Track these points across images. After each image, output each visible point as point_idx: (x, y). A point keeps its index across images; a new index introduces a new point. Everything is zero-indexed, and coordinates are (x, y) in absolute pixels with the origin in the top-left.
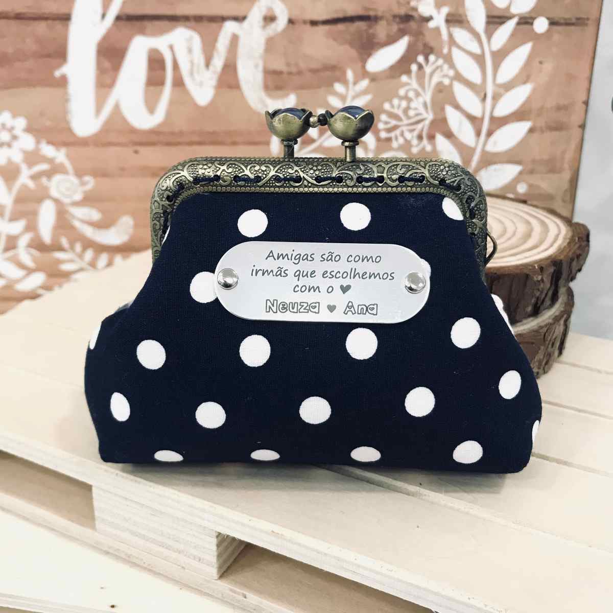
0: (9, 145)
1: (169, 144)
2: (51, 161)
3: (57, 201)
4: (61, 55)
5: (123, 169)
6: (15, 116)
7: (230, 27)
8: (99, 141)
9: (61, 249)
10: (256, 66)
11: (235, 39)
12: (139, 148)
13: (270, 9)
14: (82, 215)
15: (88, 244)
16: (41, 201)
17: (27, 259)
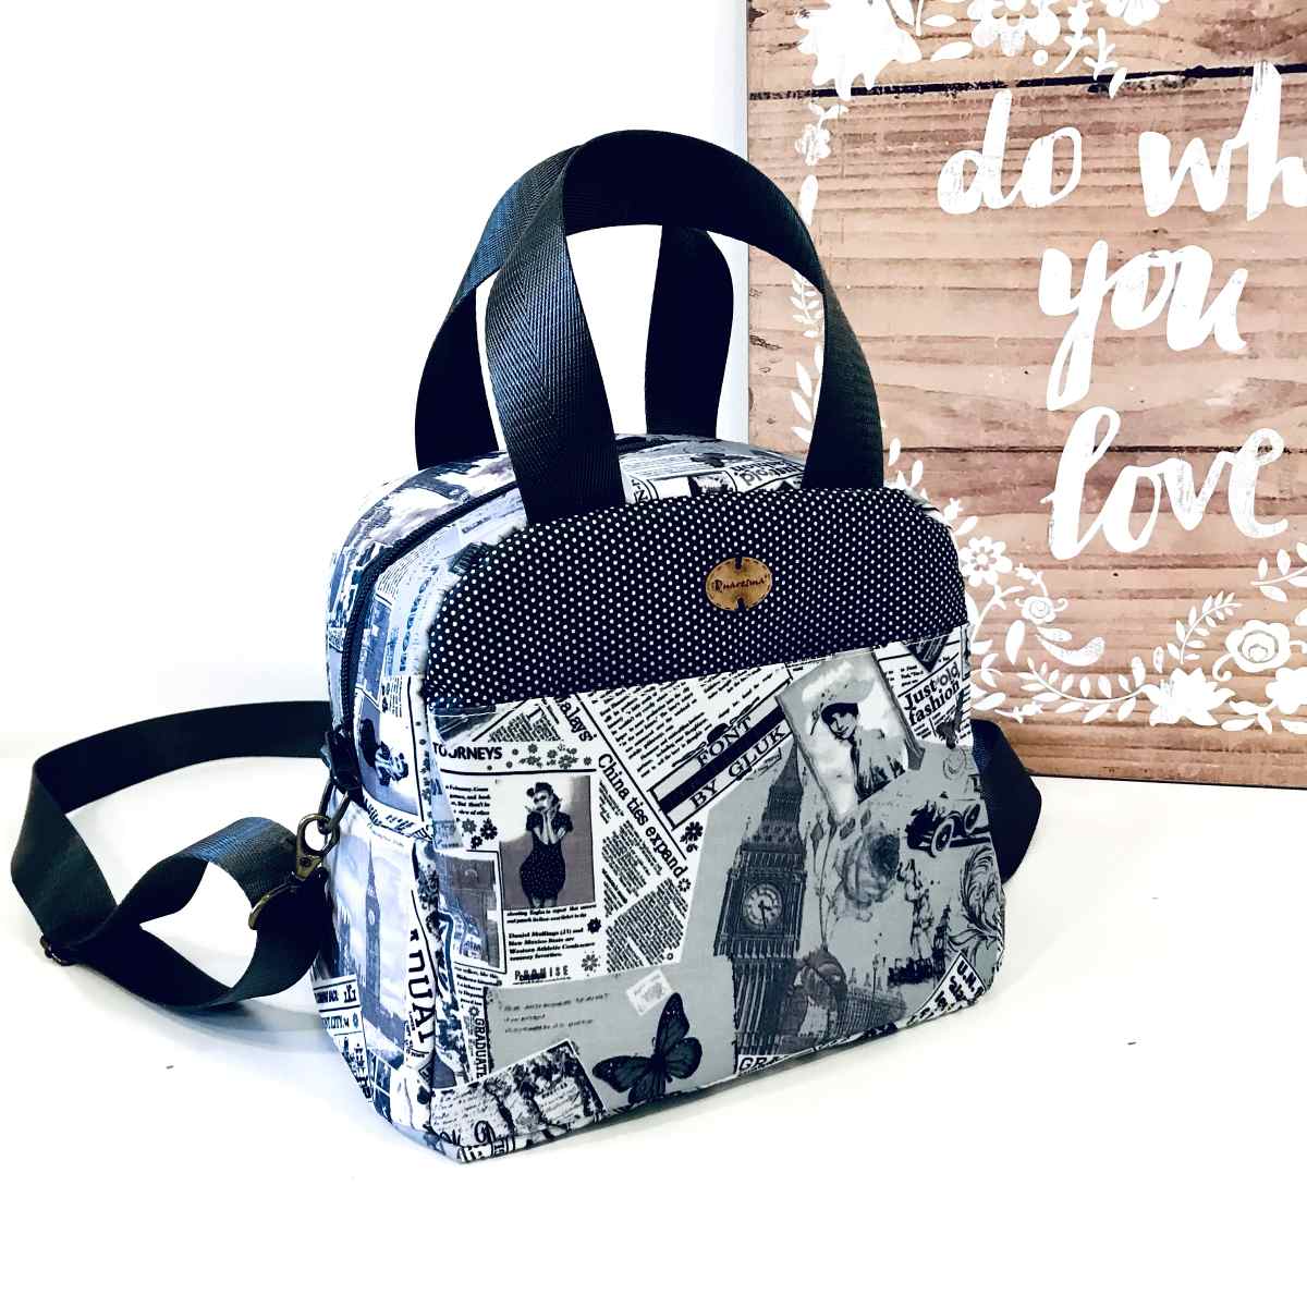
0: (986, 569)
1: (1151, 567)
2: (1027, 583)
3: (1026, 621)
4: (1050, 484)
5: (1100, 592)
6: (993, 542)
7: (1223, 456)
8: (1077, 564)
9: (1026, 669)
10: (1248, 493)
11: (1228, 467)
12: (1116, 571)
13: (1267, 440)
14: (1052, 636)
15: (1055, 665)
16: (1011, 622)
17: (989, 680)
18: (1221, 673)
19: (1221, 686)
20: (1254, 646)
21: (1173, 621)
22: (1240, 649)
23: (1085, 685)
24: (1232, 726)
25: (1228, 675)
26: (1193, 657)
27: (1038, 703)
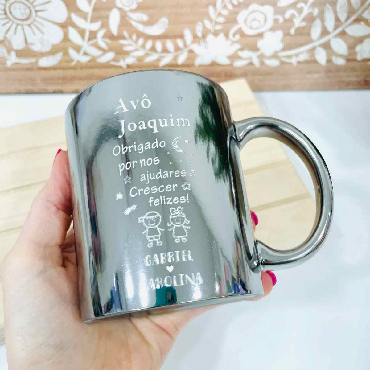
3: (120, 9)
9: (123, 38)
14: (136, 18)
15: (140, 35)
16: (110, 9)
17: (102, 44)
18: (234, 35)
19: (234, 42)
20: (254, 20)
21: (207, 6)
22: (245, 21)
23: (159, 46)
24: (239, 64)
25: (238, 37)
26: (219, 27)
27: (134, 57)
